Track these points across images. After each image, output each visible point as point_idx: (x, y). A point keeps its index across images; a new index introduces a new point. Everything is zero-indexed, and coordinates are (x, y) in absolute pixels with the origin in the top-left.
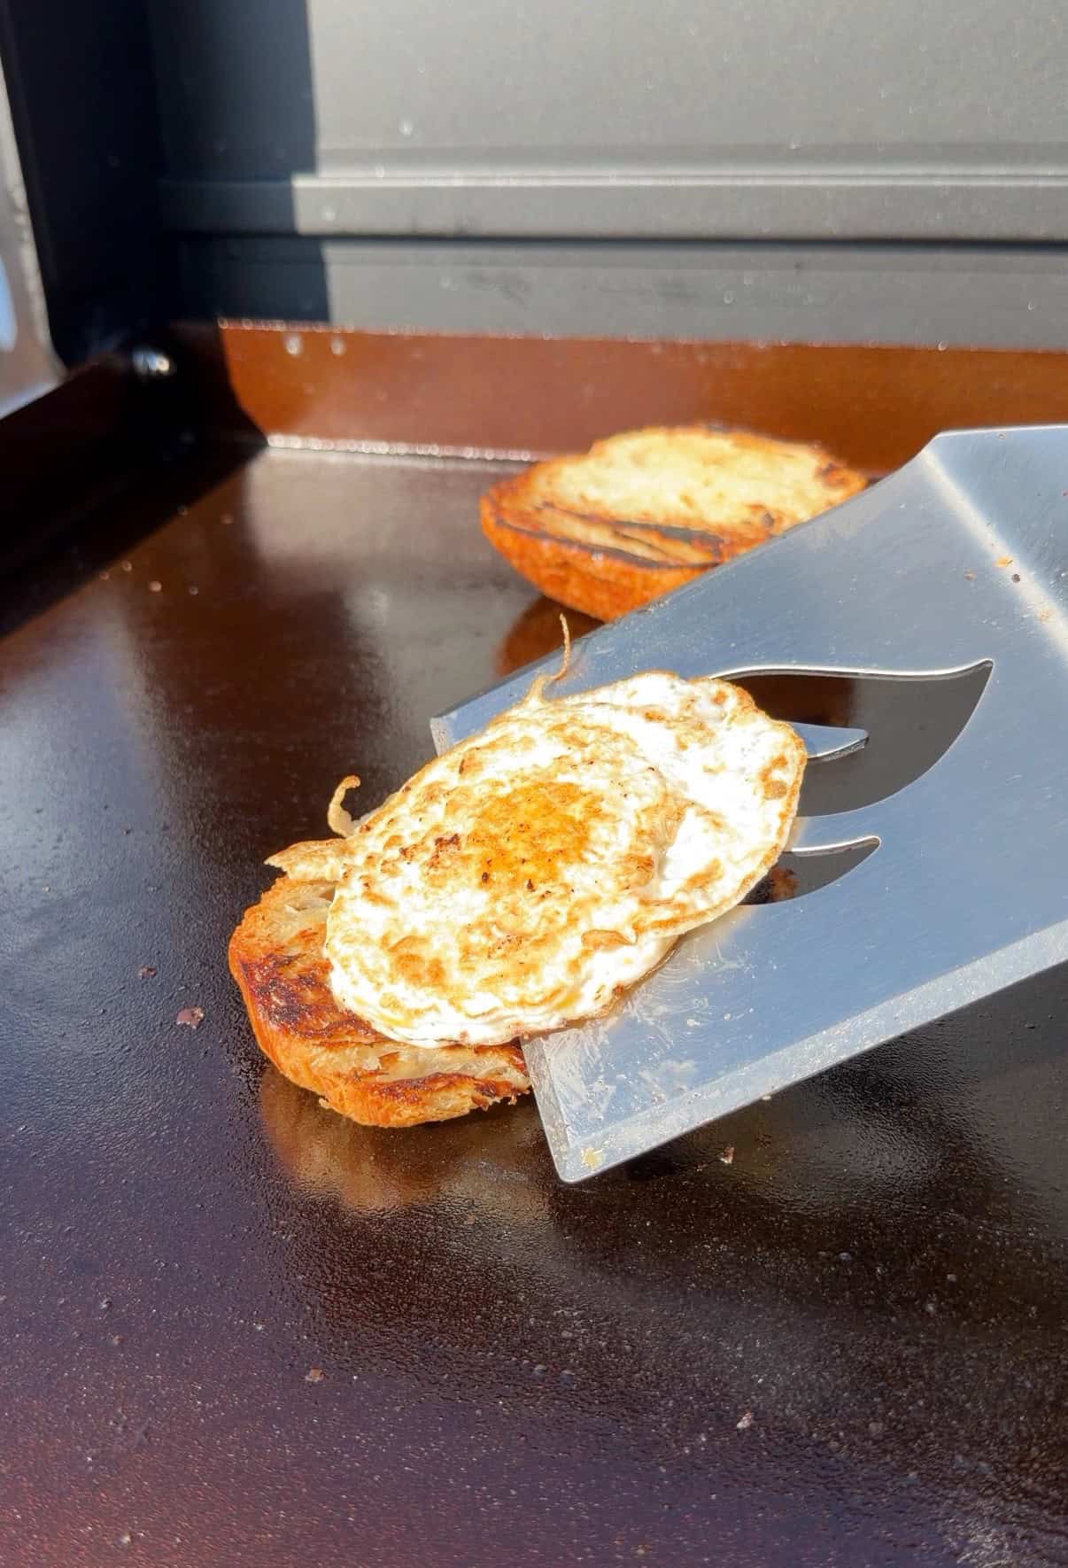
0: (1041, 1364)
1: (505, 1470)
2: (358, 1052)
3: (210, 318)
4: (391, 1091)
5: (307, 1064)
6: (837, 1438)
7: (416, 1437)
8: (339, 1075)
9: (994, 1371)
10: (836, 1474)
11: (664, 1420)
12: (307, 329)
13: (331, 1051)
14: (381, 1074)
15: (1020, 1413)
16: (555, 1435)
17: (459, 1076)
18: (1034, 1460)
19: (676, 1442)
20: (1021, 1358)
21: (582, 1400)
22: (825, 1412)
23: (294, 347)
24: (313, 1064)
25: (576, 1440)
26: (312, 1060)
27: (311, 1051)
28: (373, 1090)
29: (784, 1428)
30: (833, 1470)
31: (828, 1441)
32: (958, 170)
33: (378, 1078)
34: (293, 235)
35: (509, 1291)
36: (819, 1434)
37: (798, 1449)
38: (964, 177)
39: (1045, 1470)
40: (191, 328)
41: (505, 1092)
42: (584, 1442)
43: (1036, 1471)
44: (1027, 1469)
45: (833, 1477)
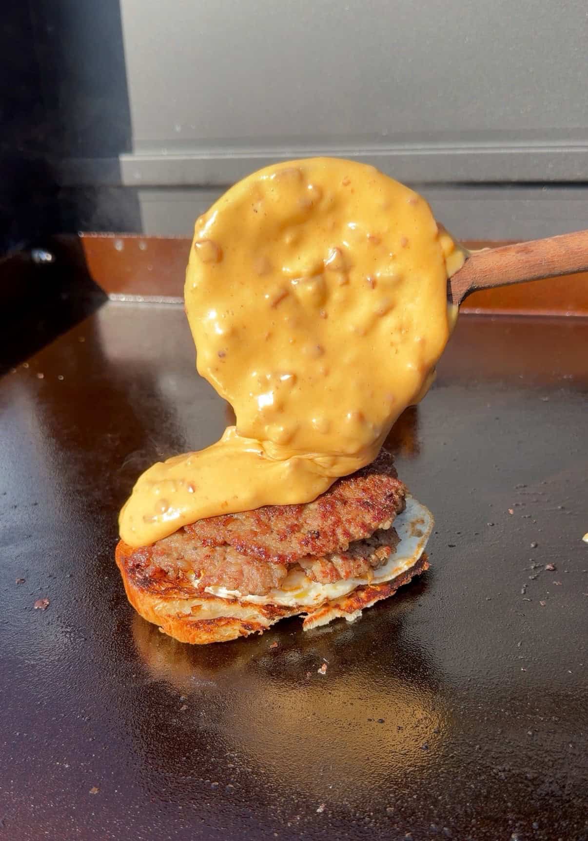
0: (480, 776)
1: (192, 837)
2: (179, 603)
3: (75, 232)
4: (196, 625)
5: (152, 608)
6: (369, 816)
7: (146, 821)
8: (169, 616)
9: (455, 780)
10: (367, 835)
11: (279, 808)
12: (126, 237)
13: (165, 601)
14: (192, 616)
15: (468, 802)
16: (220, 818)
17: (233, 619)
18: (473, 826)
19: (284, 820)
20: (470, 773)
21: (236, 799)
22: (364, 803)
23: (119, 246)
24: (156, 608)
25: (231, 821)
26: (155, 606)
27: (154, 602)
28: (187, 625)
29: (342, 812)
30: (366, 833)
31: (364, 818)
32: (472, 145)
33: (190, 618)
34: (120, 187)
35: (201, 744)
36: (360, 814)
37: (348, 822)
38: (476, 149)
39: (479, 831)
40: (65, 237)
41: (257, 628)
42: (235, 822)
43: (474, 832)
44: (469, 831)
45: (365, 837)
